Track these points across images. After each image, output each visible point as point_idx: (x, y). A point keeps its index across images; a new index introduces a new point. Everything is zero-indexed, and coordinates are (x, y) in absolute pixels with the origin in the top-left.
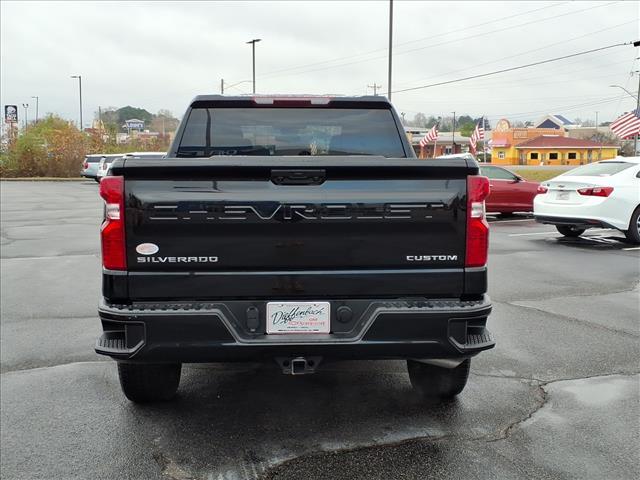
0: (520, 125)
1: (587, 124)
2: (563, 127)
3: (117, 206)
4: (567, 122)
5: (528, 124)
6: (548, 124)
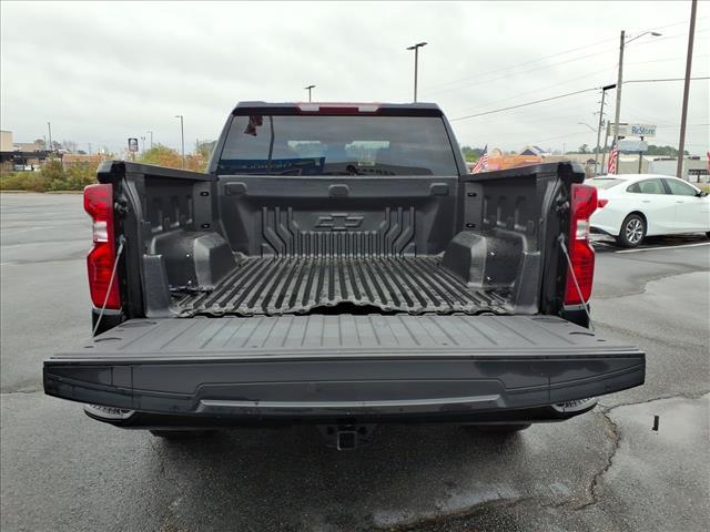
0: (507, 154)
1: (556, 152)
2: (539, 155)
3: (104, 224)
4: (542, 151)
5: (513, 152)
6: (528, 152)
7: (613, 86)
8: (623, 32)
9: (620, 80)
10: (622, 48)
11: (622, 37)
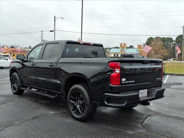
6: (12, 47)
7: (53, 31)
8: (55, 16)
9: (55, 29)
10: (55, 21)
11: (55, 18)
